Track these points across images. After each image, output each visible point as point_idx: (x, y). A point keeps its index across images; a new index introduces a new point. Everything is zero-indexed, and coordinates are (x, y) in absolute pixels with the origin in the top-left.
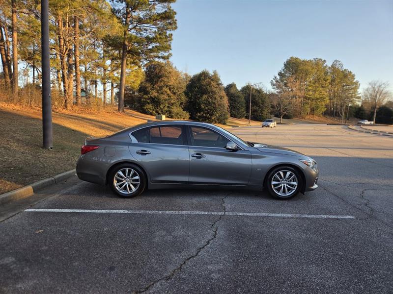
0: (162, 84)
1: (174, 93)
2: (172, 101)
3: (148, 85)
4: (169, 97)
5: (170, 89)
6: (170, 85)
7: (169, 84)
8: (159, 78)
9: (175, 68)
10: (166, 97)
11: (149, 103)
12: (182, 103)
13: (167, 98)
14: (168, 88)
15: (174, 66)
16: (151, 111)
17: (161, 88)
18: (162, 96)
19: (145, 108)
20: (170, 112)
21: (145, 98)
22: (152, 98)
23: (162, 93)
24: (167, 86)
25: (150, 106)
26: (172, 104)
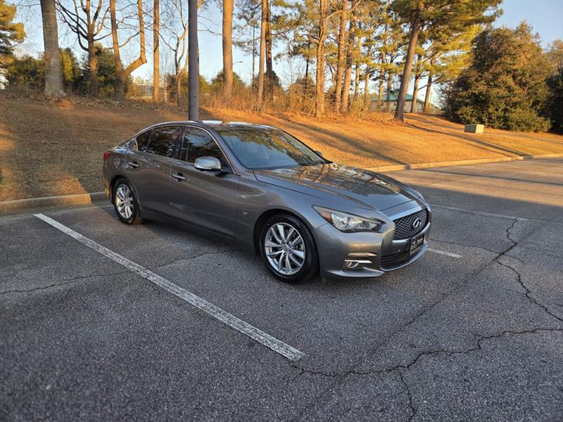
0: (499, 69)
1: (522, 85)
2: (516, 99)
3: (474, 73)
4: (509, 91)
5: (514, 77)
6: (516, 70)
7: (515, 67)
8: (496, 59)
9: (537, 36)
10: (503, 92)
11: (466, 105)
12: (539, 102)
13: (506, 93)
14: (510, 75)
15: (533, 33)
16: (468, 118)
17: (496, 76)
18: (495, 91)
19: (460, 112)
20: (506, 119)
21: (461, 97)
22: (476, 96)
23: (496, 86)
24: (509, 72)
25: (469, 110)
26: (515, 105)
